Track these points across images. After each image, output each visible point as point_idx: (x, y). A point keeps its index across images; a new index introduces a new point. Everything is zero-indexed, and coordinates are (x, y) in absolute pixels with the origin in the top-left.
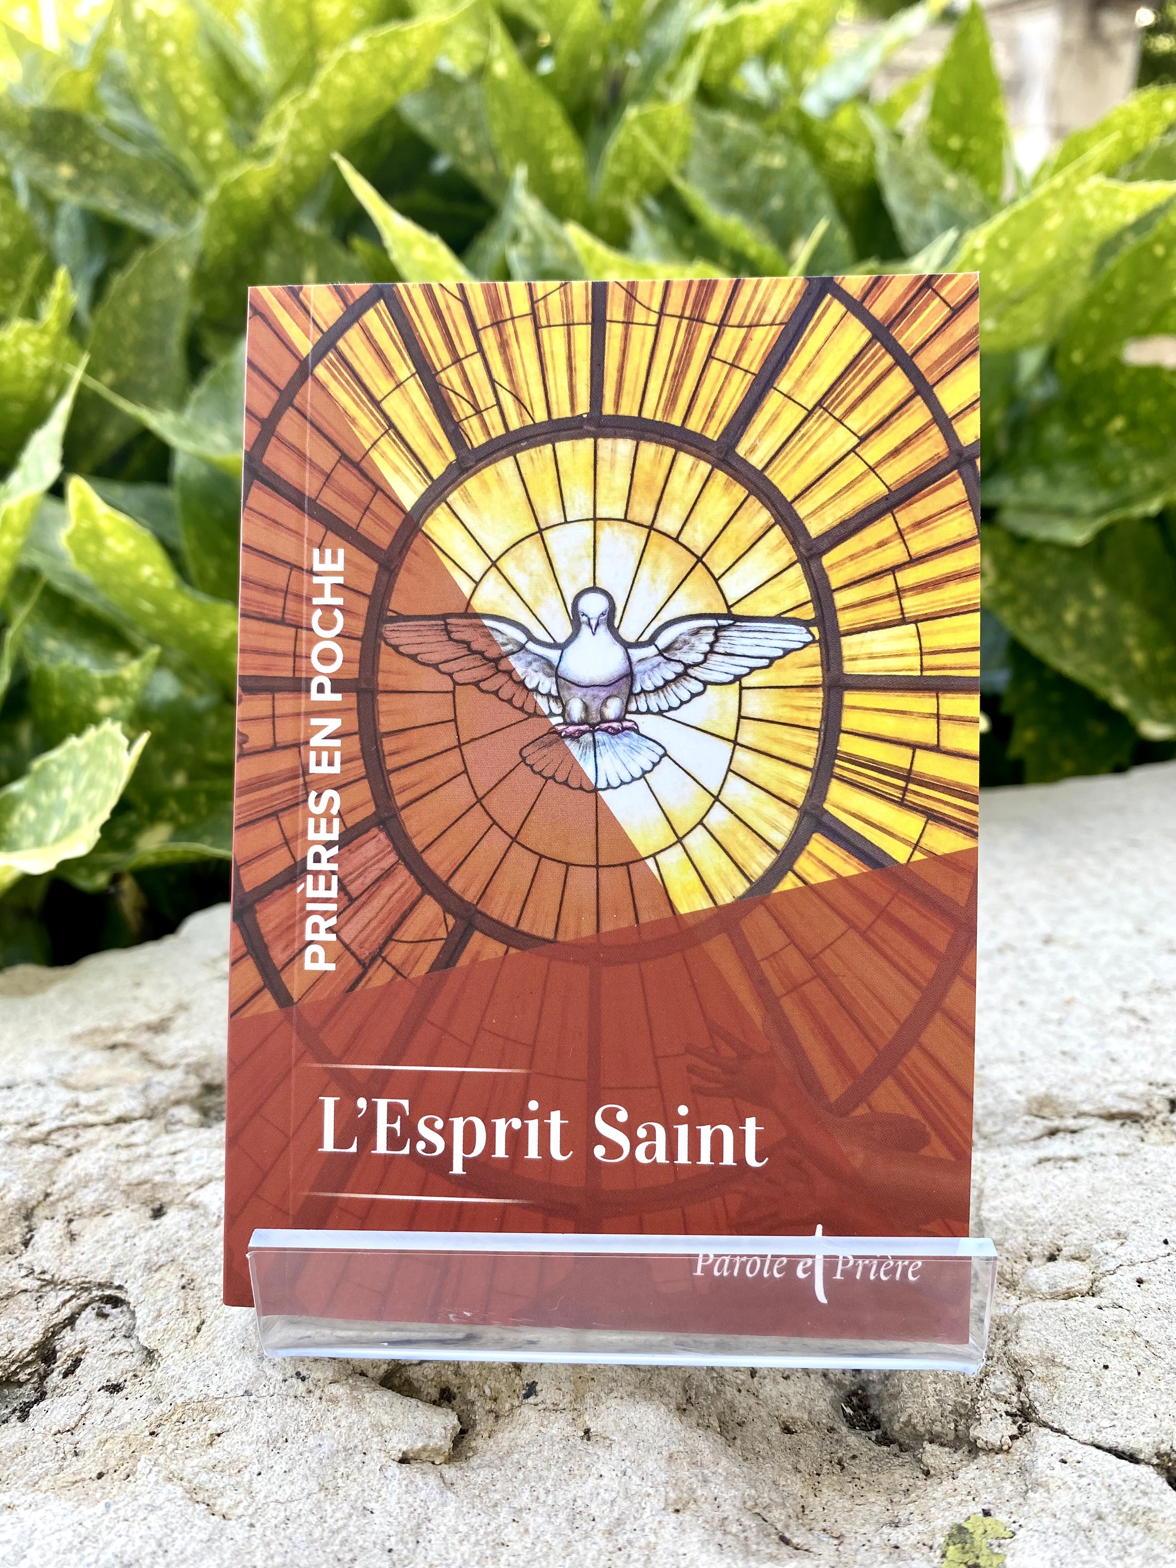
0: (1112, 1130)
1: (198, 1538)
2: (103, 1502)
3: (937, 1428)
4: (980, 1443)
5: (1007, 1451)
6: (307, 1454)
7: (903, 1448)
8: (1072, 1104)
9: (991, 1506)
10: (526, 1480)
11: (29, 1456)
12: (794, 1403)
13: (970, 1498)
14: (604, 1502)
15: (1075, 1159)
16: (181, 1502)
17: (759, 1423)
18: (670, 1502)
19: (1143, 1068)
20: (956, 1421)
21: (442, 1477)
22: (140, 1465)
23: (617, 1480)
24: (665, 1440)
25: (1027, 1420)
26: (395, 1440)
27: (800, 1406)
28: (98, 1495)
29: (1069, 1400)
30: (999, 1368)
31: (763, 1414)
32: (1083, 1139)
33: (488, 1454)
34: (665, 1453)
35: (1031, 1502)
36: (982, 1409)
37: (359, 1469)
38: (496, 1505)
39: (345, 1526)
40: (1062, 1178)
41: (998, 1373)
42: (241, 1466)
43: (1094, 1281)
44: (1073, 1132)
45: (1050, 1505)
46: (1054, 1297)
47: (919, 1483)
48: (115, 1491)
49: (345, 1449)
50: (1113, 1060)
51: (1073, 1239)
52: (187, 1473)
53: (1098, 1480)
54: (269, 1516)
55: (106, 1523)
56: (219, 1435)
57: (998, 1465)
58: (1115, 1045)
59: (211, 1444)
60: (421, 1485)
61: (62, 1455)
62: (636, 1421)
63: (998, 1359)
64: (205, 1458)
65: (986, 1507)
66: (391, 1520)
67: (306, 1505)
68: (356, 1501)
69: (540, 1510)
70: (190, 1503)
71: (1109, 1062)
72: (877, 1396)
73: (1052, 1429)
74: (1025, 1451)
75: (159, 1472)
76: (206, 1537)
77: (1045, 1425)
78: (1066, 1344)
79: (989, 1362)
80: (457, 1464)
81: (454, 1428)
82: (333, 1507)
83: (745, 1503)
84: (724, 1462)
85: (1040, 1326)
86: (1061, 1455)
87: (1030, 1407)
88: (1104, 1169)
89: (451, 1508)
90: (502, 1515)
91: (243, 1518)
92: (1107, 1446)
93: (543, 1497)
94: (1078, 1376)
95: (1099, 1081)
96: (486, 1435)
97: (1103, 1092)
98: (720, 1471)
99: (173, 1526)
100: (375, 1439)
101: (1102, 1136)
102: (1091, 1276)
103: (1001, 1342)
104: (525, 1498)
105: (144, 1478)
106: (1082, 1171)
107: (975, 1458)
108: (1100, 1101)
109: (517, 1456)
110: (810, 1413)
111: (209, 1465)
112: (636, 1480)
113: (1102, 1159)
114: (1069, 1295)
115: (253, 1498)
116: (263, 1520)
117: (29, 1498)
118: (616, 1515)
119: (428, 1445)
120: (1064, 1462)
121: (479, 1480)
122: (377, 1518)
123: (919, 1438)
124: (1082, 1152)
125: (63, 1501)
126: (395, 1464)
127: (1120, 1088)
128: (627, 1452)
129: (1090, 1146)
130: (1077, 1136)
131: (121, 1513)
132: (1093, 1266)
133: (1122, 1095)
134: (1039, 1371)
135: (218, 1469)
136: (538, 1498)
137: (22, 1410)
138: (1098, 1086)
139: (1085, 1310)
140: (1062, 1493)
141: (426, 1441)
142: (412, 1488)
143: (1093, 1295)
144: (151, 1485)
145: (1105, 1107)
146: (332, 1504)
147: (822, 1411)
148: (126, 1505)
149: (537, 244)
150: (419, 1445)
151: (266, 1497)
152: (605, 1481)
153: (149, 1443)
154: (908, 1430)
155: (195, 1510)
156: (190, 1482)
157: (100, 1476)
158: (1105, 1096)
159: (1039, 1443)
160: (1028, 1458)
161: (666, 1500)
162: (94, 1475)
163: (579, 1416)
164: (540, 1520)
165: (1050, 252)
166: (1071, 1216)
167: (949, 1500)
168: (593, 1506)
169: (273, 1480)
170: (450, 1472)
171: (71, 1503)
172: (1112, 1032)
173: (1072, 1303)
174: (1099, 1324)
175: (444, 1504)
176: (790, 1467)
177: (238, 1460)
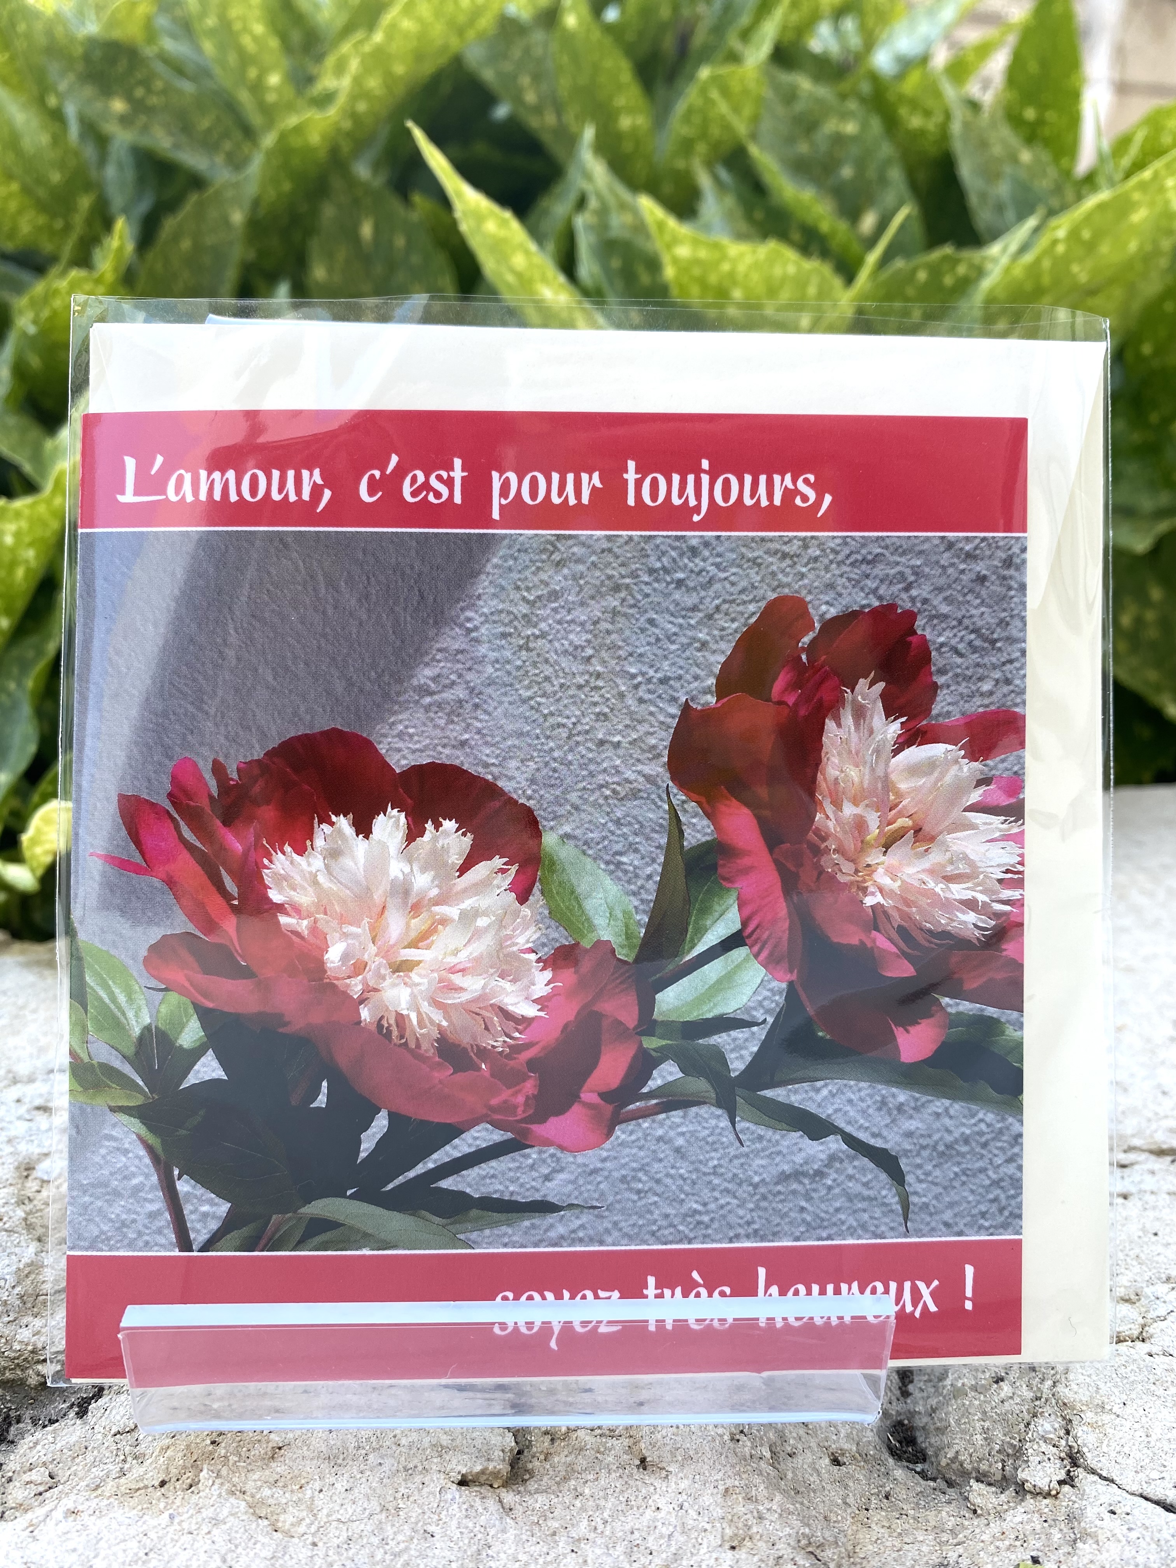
0: (1163, 1167)
1: (263, 1555)
2: (167, 1514)
3: (984, 1467)
4: (1027, 1486)
5: (1056, 1497)
6: (368, 1473)
7: (950, 1484)
9: (1040, 1554)
10: (583, 1509)
11: (90, 1458)
12: (843, 1433)
13: (1018, 1543)
14: (662, 1536)
16: (244, 1517)
17: (809, 1454)
18: (726, 1538)
20: (1003, 1461)
21: (500, 1501)
22: (204, 1474)
23: (674, 1514)
24: (721, 1474)
25: (1075, 1464)
26: (454, 1462)
27: (848, 1436)
28: (162, 1505)
29: (1118, 1449)
30: (1048, 1410)
31: (813, 1445)
33: (545, 1478)
34: (722, 1488)
35: (1081, 1553)
36: (1030, 1451)
37: (420, 1490)
38: (554, 1534)
39: (407, 1549)
41: (1047, 1415)
42: (303, 1482)
43: (1143, 1326)
44: (1123, 1166)
45: (1099, 1557)
47: (966, 1523)
48: (178, 1502)
49: (406, 1469)
50: (1164, 1093)
52: (250, 1486)
53: (1148, 1535)
54: (331, 1535)
55: (170, 1536)
56: (280, 1448)
57: (1046, 1510)
59: (273, 1457)
60: (480, 1510)
61: (122, 1457)
62: (691, 1453)
63: (1047, 1400)
64: (267, 1472)
65: (1034, 1554)
66: (452, 1545)
67: (369, 1528)
68: (417, 1523)
69: (599, 1541)
70: (253, 1518)
71: (1160, 1095)
72: (924, 1428)
73: (1100, 1476)
74: (1073, 1498)
75: (222, 1484)
76: (269, 1555)
77: (1093, 1472)
78: (1116, 1390)
79: (1038, 1403)
80: (514, 1487)
81: (511, 1450)
82: (395, 1529)
83: (799, 1541)
84: (778, 1497)
85: (1092, 1371)
86: (1110, 1505)
87: (1078, 1452)
88: (1154, 1208)
89: (511, 1534)
90: (561, 1544)
91: (306, 1536)
92: (1156, 1498)
93: (600, 1527)
94: (1128, 1424)
95: (1150, 1115)
96: (542, 1457)
97: (1154, 1126)
98: (775, 1507)
99: (237, 1542)
100: (435, 1460)
101: (1153, 1173)
102: (1141, 1321)
103: (1049, 1383)
104: (583, 1528)
105: (207, 1490)
107: (1022, 1500)
108: (1151, 1136)
109: (573, 1482)
110: (858, 1444)
111: (272, 1480)
112: (692, 1513)
113: (1153, 1197)
115: (315, 1515)
116: (325, 1539)
117: (93, 1504)
118: (673, 1549)
119: (487, 1469)
120: (1113, 1512)
121: (538, 1506)
122: (438, 1542)
123: (965, 1474)
124: (1133, 1189)
125: (126, 1509)
126: (454, 1487)
128: (684, 1484)
129: (1140, 1182)
130: (1125, 1170)
131: (185, 1525)
132: (1143, 1310)
134: (1089, 1416)
135: (280, 1484)
136: (596, 1528)
137: (80, 1406)
138: (1149, 1120)
139: (1136, 1357)
140: (1113, 1546)
141: (485, 1464)
142: (472, 1513)
143: (1143, 1341)
144: (215, 1497)
145: (1155, 1143)
146: (393, 1525)
147: (869, 1442)
148: (191, 1517)
149: (603, 212)
150: (478, 1468)
151: (328, 1515)
152: (661, 1515)
153: (211, 1453)
154: (955, 1466)
155: (258, 1525)
156: (253, 1496)
157: (163, 1484)
158: (1156, 1131)
159: (1087, 1491)
160: (1076, 1505)
161: (722, 1537)
162: (157, 1484)
163: (635, 1444)
164: (598, 1551)
165: (1133, 246)
166: (1121, 1256)
167: (998, 1543)
168: (651, 1539)
169: (335, 1498)
170: (509, 1497)
171: (135, 1512)
172: (1163, 1063)
174: (1150, 1372)
175: (504, 1531)
176: (840, 1501)
177: (300, 1475)
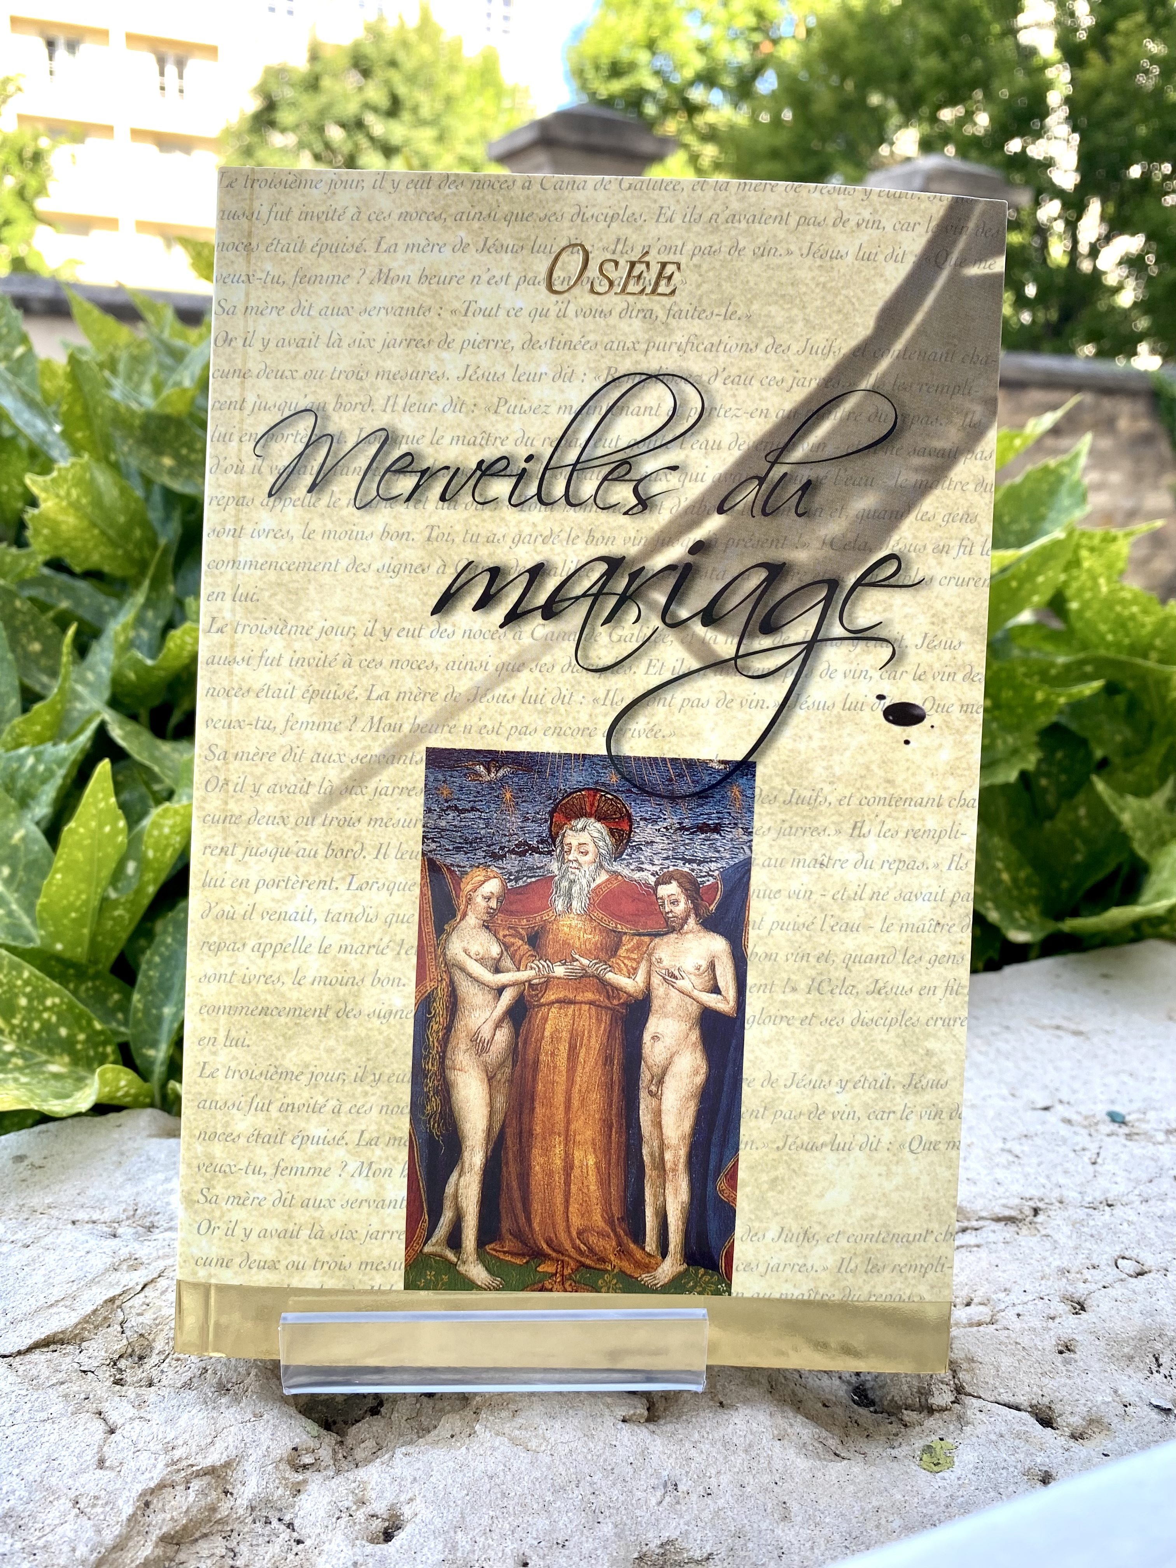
8: (975, 1212)
15: (978, 1246)
19: (1016, 1188)
32: (983, 1234)
40: (971, 1258)
46: (971, 1325)
51: (980, 1293)
58: (1000, 1174)
106: (983, 1253)
114: (979, 1324)
127: (1004, 1201)
133: (1005, 1206)
173: (981, 1328)
